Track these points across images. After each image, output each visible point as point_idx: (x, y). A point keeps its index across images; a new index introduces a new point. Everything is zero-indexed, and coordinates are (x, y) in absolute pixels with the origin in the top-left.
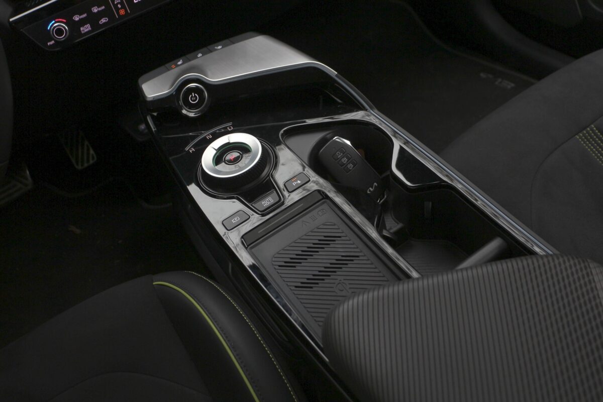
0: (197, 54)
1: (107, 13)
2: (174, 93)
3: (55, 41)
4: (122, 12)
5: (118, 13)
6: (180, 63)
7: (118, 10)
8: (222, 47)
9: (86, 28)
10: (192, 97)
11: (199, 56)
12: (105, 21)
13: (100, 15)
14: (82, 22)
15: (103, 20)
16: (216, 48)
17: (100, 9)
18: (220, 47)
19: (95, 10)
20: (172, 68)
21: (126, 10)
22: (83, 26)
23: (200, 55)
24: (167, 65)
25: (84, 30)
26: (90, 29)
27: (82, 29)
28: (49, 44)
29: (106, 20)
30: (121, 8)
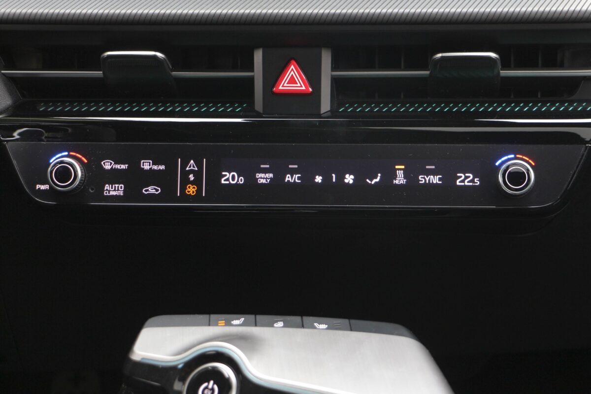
0: (277, 322)
1: (163, 179)
2: (180, 366)
3: (51, 187)
4: (191, 190)
5: (183, 188)
6: (235, 322)
7: (185, 182)
8: (327, 329)
9: (114, 190)
10: (206, 388)
11: (275, 325)
12: (153, 191)
13: (151, 177)
14: (114, 177)
15: (151, 190)
16: (316, 324)
17: (155, 167)
18: (324, 326)
19: (146, 165)
20: (217, 325)
21: (199, 191)
22: (111, 183)
23: (281, 324)
24: (213, 317)
25: (109, 191)
26: (122, 194)
27: (107, 187)
28: (38, 186)
29: (157, 190)
30: (192, 183)
